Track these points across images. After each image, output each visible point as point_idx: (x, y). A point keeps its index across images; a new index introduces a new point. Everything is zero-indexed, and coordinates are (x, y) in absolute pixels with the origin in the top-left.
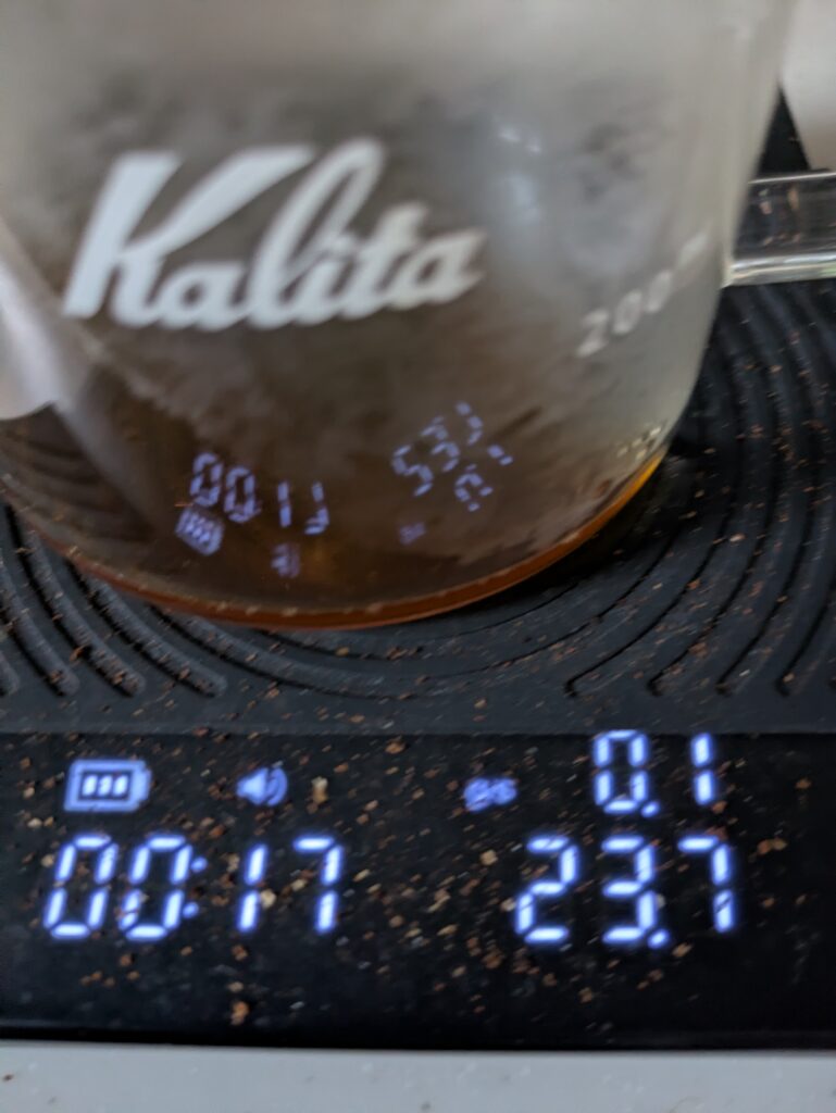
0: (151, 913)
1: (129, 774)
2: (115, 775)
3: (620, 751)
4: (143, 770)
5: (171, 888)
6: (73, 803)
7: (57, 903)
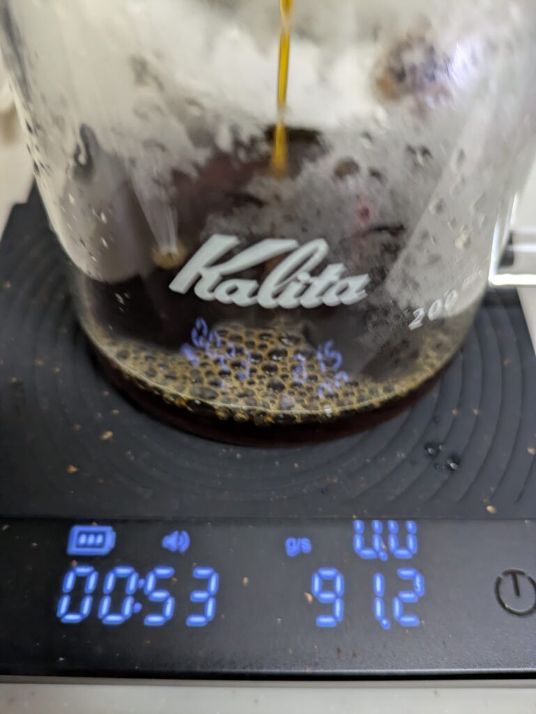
0: (116, 608)
1: (103, 534)
2: (96, 534)
4: (112, 532)
5: (125, 596)
6: (73, 549)
7: (65, 603)
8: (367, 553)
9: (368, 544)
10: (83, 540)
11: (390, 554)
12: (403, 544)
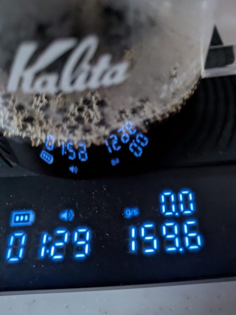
1: (28, 215)
2: (24, 215)
3: (168, 198)
4: (32, 213)
5: (42, 246)
6: (13, 224)
7: (9, 252)
8: (168, 214)
9: (169, 209)
10: (17, 219)
11: (181, 214)
12: (187, 207)
